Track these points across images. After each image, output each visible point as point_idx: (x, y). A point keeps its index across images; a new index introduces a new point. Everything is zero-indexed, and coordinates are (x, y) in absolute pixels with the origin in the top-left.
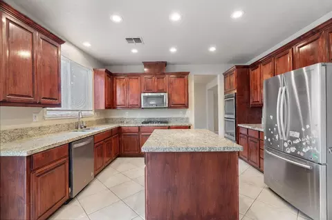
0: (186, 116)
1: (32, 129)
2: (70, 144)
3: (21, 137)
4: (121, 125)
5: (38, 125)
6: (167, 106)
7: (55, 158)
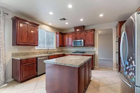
0: (94, 50)
1: (31, 53)
2: (37, 58)
3: (27, 55)
4: (65, 53)
5: (33, 52)
6: (83, 46)
7: (30, 61)
